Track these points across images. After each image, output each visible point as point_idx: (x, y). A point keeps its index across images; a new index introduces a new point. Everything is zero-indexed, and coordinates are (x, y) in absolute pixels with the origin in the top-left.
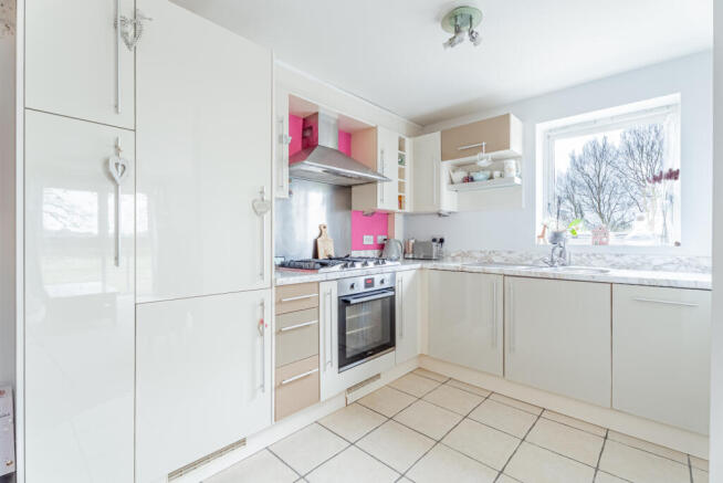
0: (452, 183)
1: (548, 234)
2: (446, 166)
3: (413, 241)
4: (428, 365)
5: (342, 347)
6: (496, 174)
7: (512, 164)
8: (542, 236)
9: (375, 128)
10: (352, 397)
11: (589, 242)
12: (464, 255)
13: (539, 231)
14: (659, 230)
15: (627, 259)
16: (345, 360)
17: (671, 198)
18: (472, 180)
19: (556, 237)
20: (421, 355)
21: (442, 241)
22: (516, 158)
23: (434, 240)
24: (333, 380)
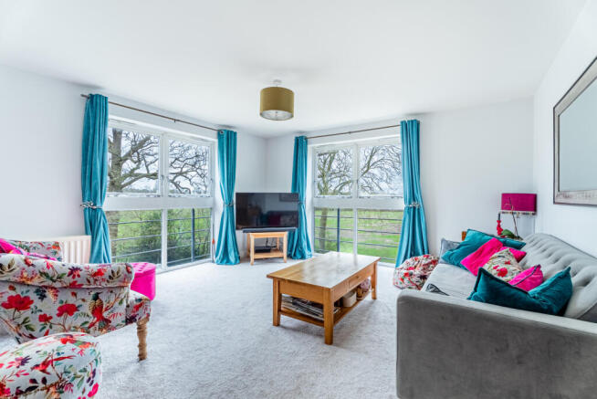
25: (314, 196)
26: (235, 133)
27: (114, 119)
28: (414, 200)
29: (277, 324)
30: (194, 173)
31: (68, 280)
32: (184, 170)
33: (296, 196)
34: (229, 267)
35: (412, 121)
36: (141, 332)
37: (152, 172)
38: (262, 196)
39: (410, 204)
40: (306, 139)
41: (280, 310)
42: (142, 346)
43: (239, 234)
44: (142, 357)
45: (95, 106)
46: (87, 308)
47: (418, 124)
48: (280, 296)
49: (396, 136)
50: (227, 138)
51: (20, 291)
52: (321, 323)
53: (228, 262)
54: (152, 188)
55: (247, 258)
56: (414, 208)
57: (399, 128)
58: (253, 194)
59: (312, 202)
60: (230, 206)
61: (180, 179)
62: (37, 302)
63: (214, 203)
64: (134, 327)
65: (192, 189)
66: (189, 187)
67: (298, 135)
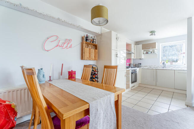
0: (143, 53)
1: (162, 63)
2: (143, 50)
3: (135, 64)
4: (141, 85)
5: (132, 81)
6: (153, 52)
7: (156, 51)
8: (161, 63)
9: (131, 44)
10: (132, 88)
11: (170, 64)
12: (145, 67)
13: (160, 62)
14: (182, 62)
15: (177, 67)
16: (132, 82)
17: (184, 57)
18: (148, 53)
19: (163, 63)
20: (140, 84)
21: (141, 64)
22: (157, 49)
23: (139, 64)
24: (131, 85)
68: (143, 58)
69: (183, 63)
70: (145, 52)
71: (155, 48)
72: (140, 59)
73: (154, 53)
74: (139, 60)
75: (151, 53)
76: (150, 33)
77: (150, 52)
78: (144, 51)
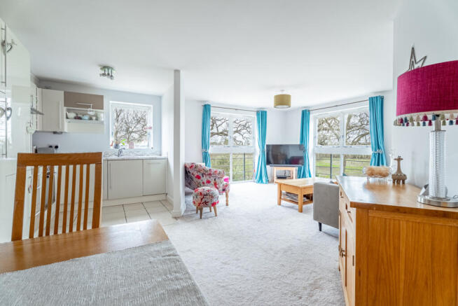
0: (68, 118)
1: (114, 145)
2: (65, 109)
6: (94, 118)
7: (102, 115)
8: (112, 145)
15: (140, 153)
17: (150, 134)
18: (80, 118)
19: (117, 146)
21: (57, 147)
22: (105, 113)
23: (51, 147)
25: (315, 146)
26: (266, 112)
27: (213, 113)
28: (379, 148)
29: (280, 204)
30: (245, 131)
31: (209, 172)
32: (239, 129)
33: (302, 147)
34: (262, 185)
35: (377, 97)
36: (227, 196)
37: (220, 131)
38: (287, 146)
39: (376, 150)
40: (309, 111)
41: (280, 198)
42: (227, 201)
43: (268, 167)
44: (227, 205)
45: (206, 108)
46: (212, 183)
47: (382, 98)
48: (281, 191)
49: (366, 107)
50: (262, 115)
51: (199, 174)
52: (297, 203)
53: (262, 182)
54: (218, 142)
55: (273, 181)
56: (379, 154)
57: (368, 102)
58: (281, 145)
59: (314, 150)
60: (263, 152)
61: (237, 134)
62: (202, 178)
63: (255, 150)
64: (224, 193)
65: (244, 141)
66: (241, 140)
67: (304, 109)
68: (66, 130)
69: (148, 146)
70: (72, 115)
71: (102, 109)
72: (55, 133)
73: (97, 119)
74: (52, 134)
75: (91, 119)
76: (101, 69)
77: (86, 117)
78: (69, 111)
